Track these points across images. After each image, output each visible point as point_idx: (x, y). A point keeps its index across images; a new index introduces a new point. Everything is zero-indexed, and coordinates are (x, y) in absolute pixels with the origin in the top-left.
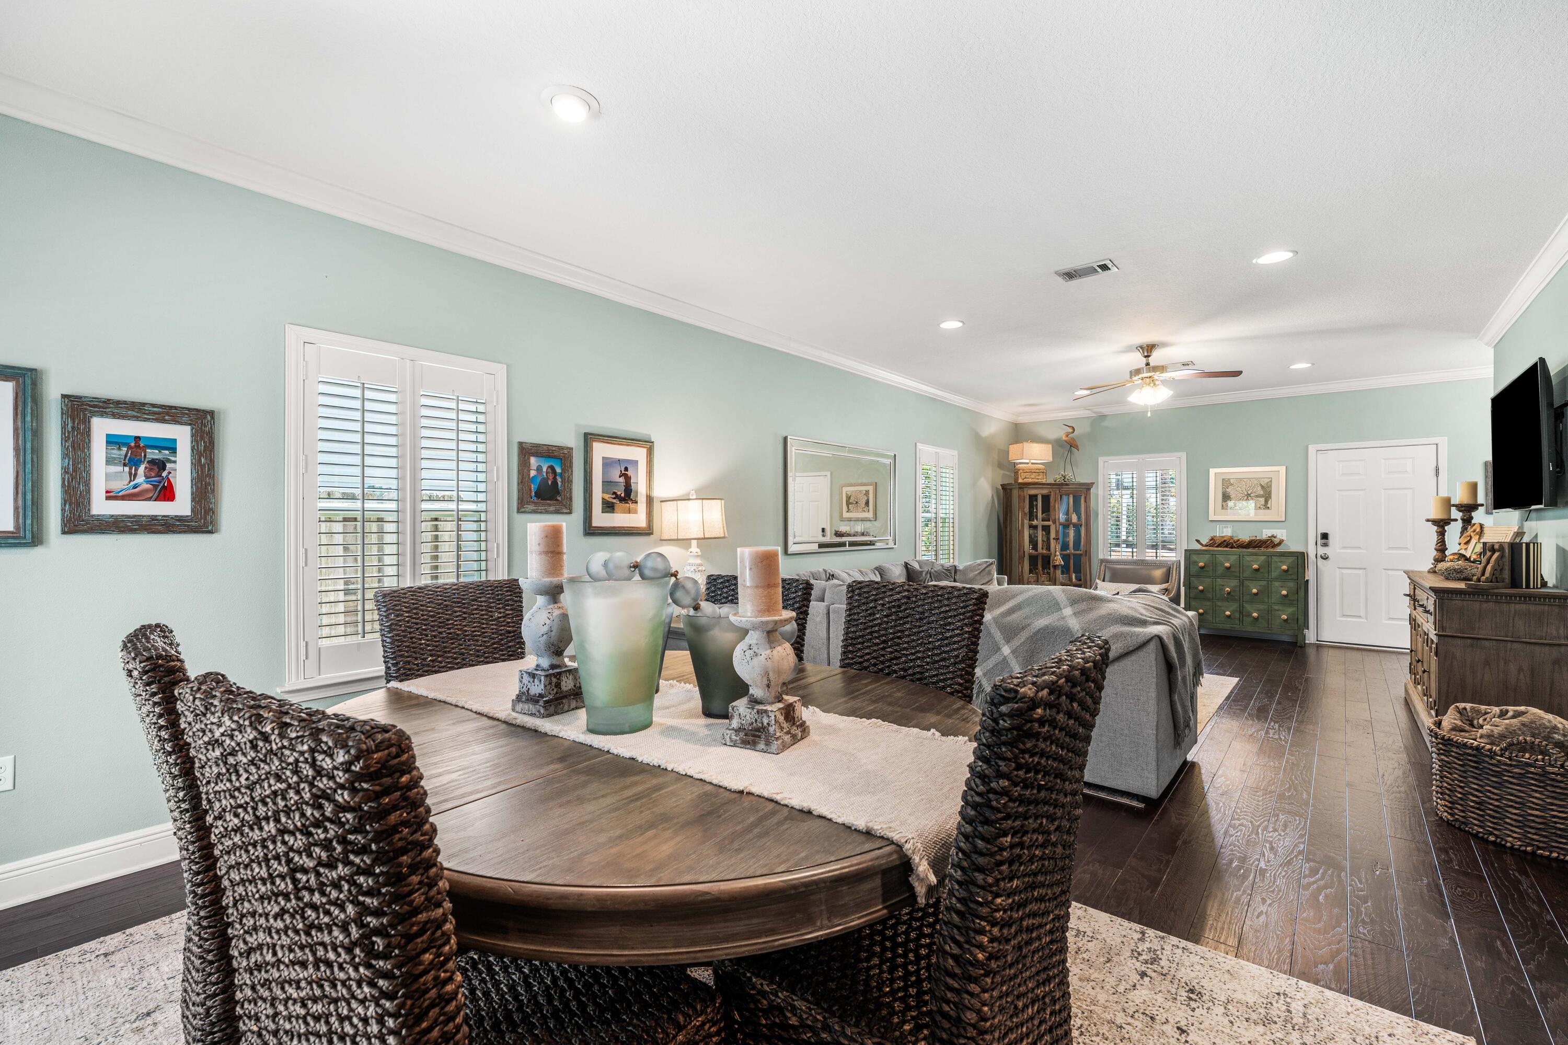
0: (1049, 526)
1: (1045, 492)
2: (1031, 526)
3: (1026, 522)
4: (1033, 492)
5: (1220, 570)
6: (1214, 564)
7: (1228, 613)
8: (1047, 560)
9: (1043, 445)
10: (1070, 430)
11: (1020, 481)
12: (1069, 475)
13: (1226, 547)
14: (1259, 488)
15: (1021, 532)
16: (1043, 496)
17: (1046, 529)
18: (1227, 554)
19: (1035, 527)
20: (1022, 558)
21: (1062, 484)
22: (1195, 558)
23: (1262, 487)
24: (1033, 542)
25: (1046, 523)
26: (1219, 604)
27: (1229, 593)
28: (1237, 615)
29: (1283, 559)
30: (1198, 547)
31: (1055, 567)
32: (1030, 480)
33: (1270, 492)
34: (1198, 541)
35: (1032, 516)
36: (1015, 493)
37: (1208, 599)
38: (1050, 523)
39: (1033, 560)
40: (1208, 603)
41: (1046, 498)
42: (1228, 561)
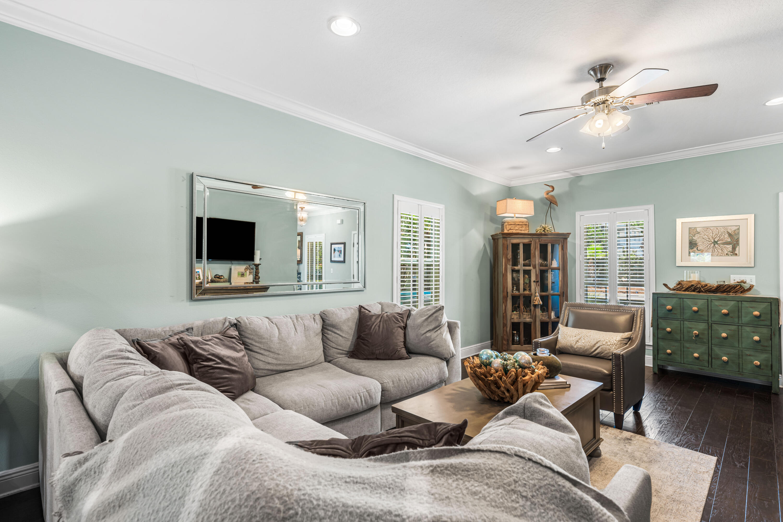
0: (530, 271)
1: (526, 241)
2: (513, 271)
3: (509, 267)
4: (515, 241)
5: (688, 314)
6: (682, 309)
7: (696, 355)
8: (528, 300)
9: (525, 202)
10: (551, 189)
11: (506, 231)
12: (549, 227)
13: (694, 291)
14: (727, 236)
15: (505, 276)
16: (524, 245)
17: (527, 273)
18: (694, 298)
19: (518, 271)
20: (505, 298)
21: (541, 234)
22: (662, 301)
23: (730, 235)
24: (516, 283)
25: (527, 268)
26: (687, 345)
27: (697, 336)
28: (706, 357)
29: (754, 304)
30: (665, 290)
31: (535, 306)
32: (514, 231)
33: (738, 240)
34: (665, 285)
35: (515, 262)
36: (501, 242)
37: (676, 341)
38: (531, 268)
39: (515, 299)
40: (677, 344)
41: (527, 247)
42: (696, 305)
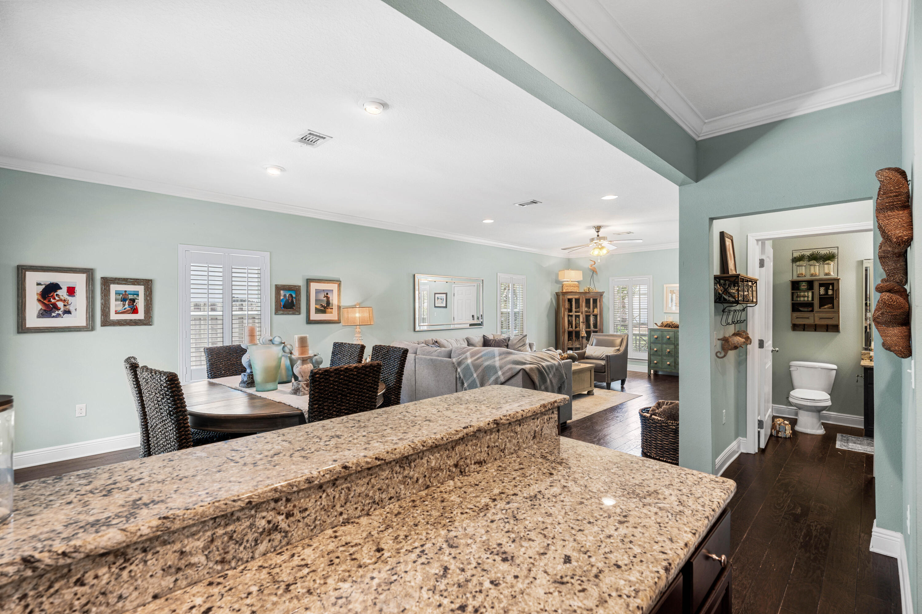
0: (579, 315)
1: (577, 297)
2: (569, 316)
3: (566, 313)
4: (570, 297)
5: (665, 341)
6: (663, 337)
7: (668, 363)
8: (578, 334)
9: (577, 272)
10: (593, 263)
11: (564, 291)
12: (592, 287)
13: (669, 327)
15: (564, 318)
16: (576, 299)
17: (577, 317)
18: (668, 331)
19: (572, 316)
20: (564, 332)
21: (586, 293)
22: (653, 333)
24: (570, 323)
25: (577, 314)
26: (665, 358)
27: (669, 352)
28: (673, 364)
30: (656, 327)
31: (582, 337)
32: (570, 290)
34: (656, 324)
35: (570, 310)
36: (561, 297)
37: (659, 356)
39: (570, 333)
40: (659, 358)
41: (577, 301)
42: (669, 335)
